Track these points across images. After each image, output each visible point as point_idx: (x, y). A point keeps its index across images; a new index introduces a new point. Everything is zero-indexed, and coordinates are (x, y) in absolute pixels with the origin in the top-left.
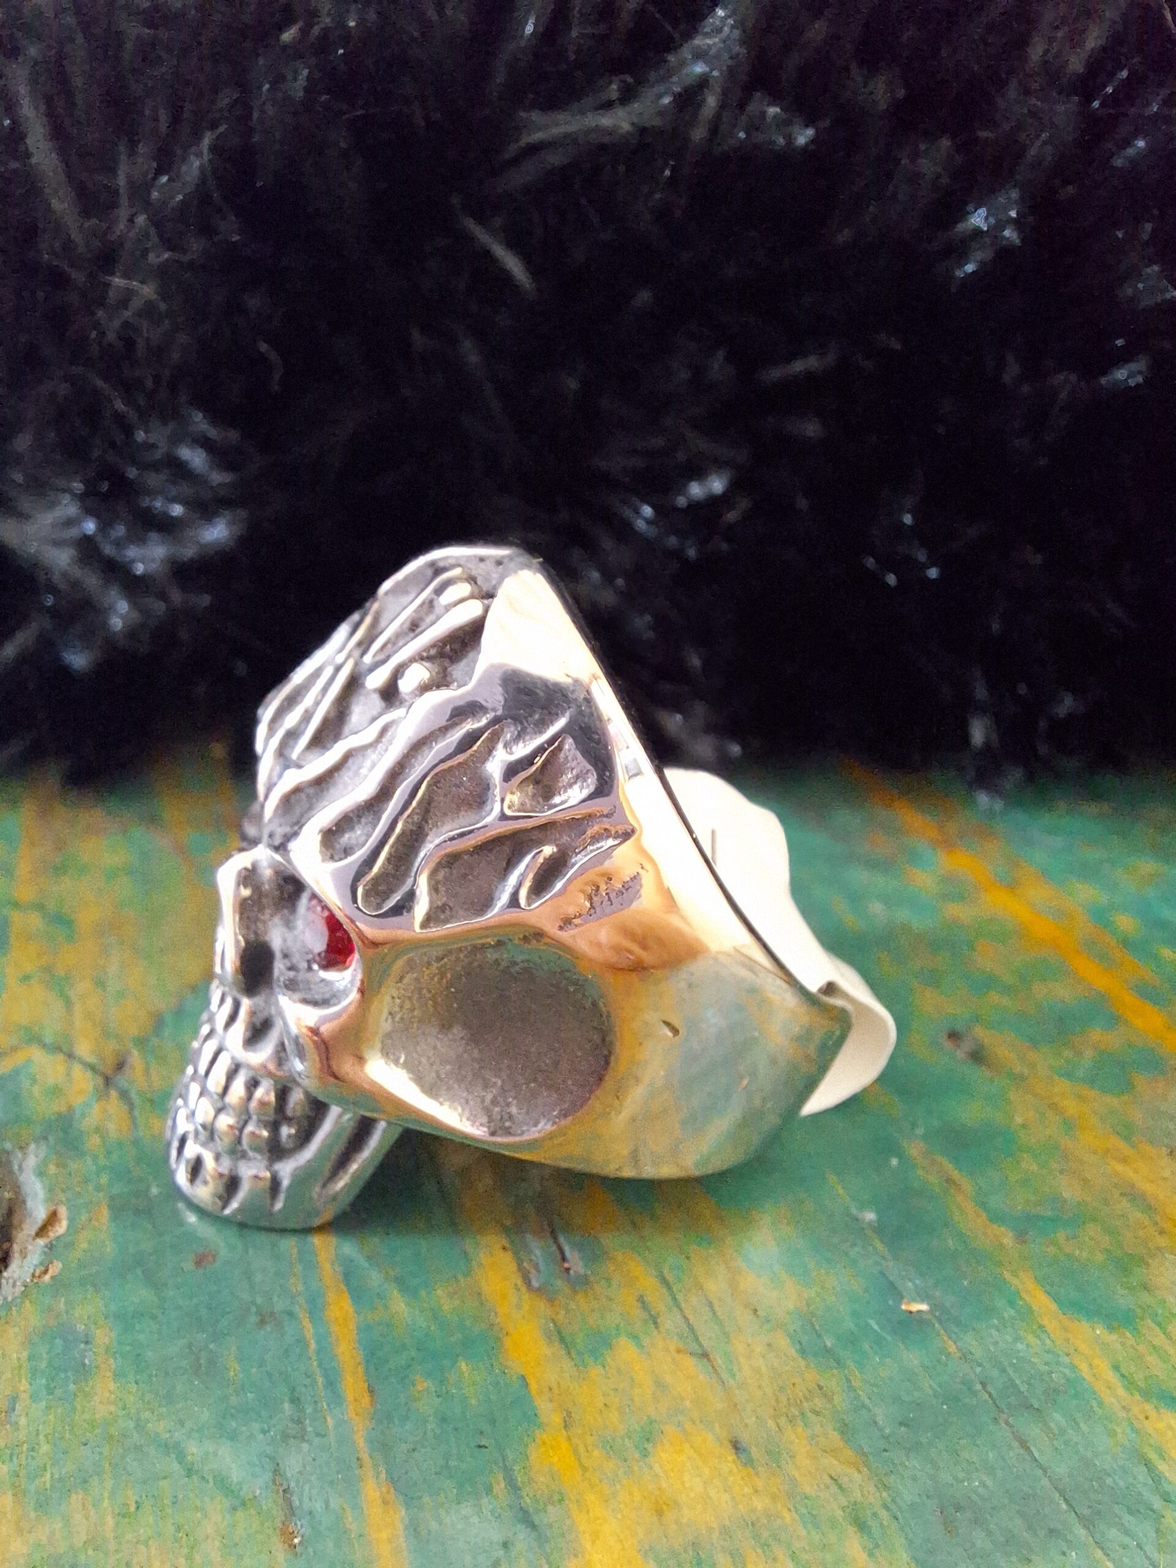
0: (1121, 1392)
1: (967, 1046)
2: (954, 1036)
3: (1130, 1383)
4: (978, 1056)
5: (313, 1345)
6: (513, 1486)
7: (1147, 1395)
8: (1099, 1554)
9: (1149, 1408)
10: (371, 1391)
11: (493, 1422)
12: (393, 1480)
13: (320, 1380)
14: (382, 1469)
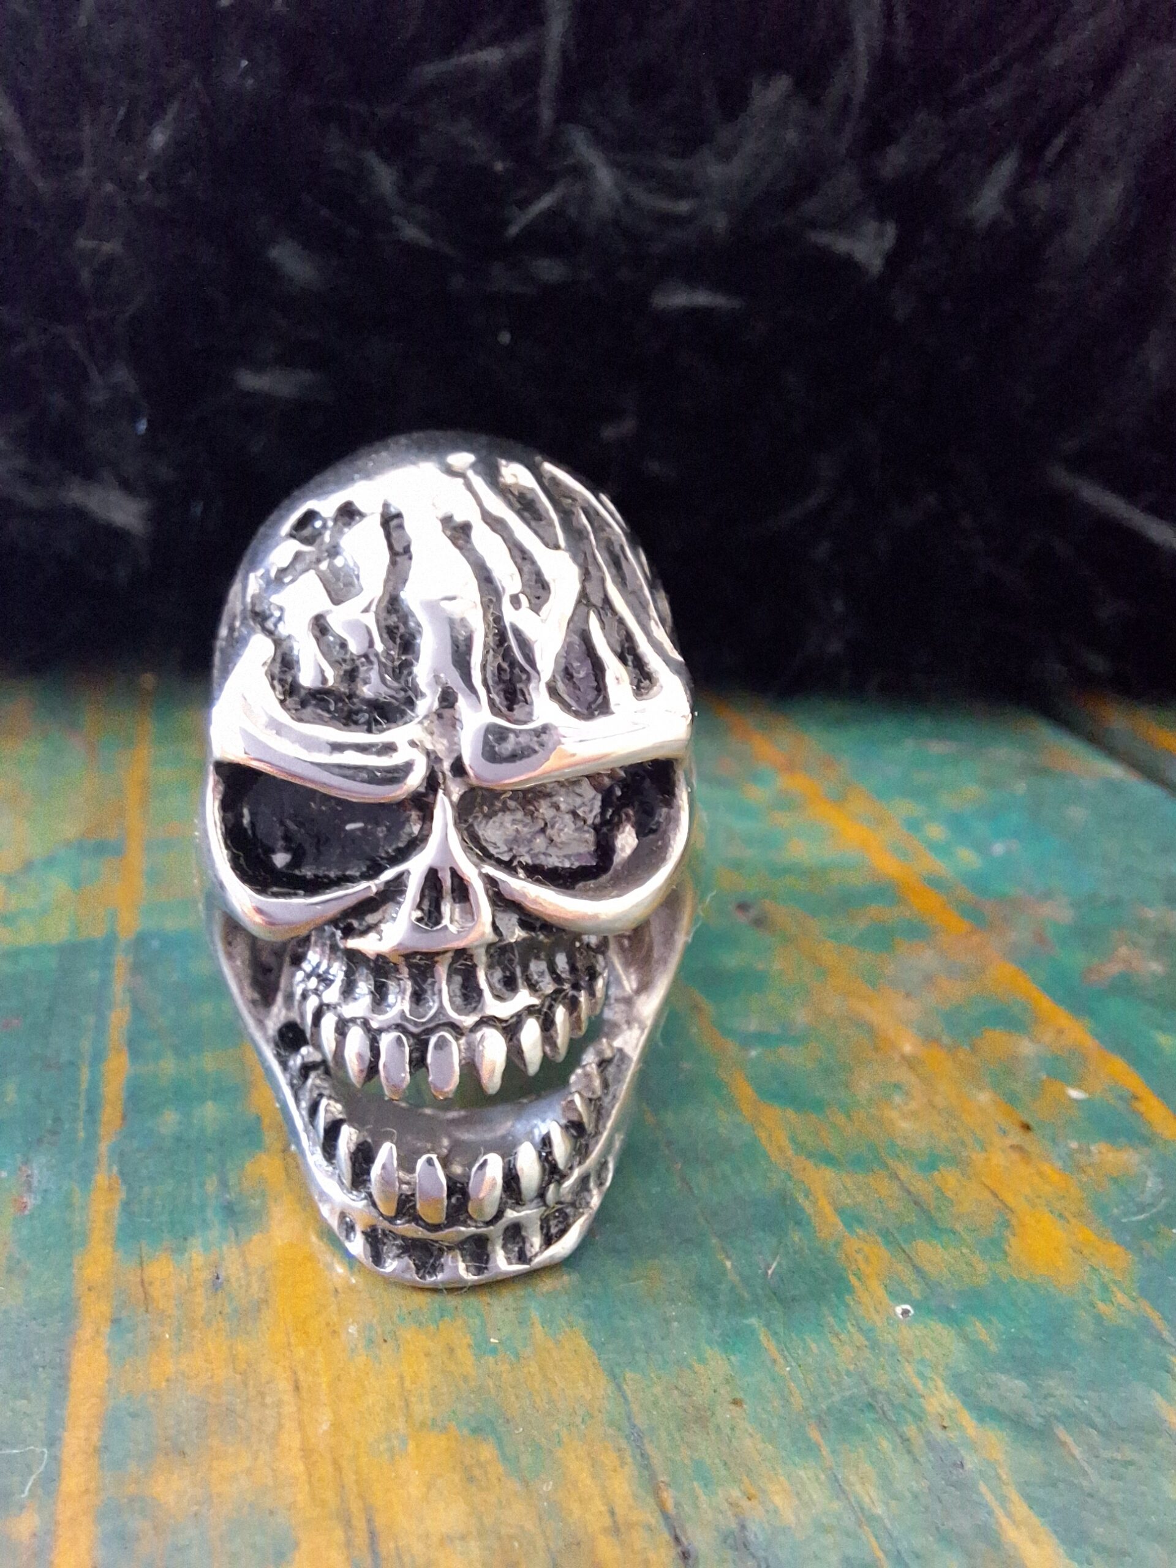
0: (790, 1153)
1: (753, 913)
2: (743, 907)
3: (800, 1147)
4: (760, 922)
5: (84, 1086)
6: (224, 1184)
7: (810, 1155)
8: (721, 1257)
9: (810, 1164)
10: (124, 1117)
11: (221, 1144)
12: (121, 1173)
13: (83, 1107)
14: (115, 1169)
